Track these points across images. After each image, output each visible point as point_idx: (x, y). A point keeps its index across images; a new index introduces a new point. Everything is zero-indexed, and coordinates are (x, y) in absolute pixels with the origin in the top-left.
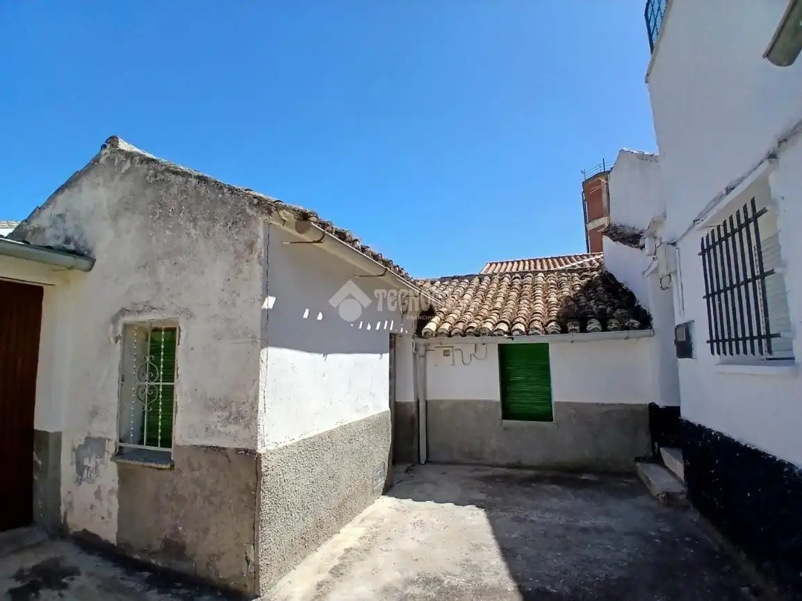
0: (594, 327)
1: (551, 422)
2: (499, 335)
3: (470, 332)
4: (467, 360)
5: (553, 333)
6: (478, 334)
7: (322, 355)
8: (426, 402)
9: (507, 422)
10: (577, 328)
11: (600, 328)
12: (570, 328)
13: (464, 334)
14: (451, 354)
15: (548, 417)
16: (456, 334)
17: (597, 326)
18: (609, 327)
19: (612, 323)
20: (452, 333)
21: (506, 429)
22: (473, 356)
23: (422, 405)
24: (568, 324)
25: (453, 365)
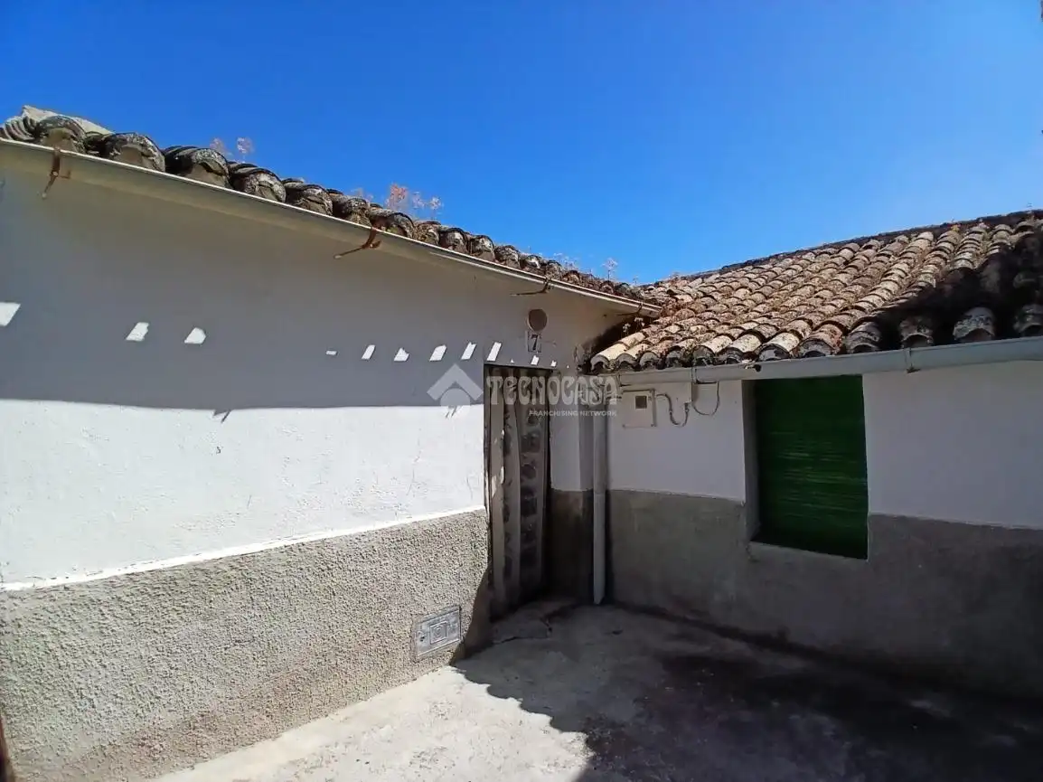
0: (972, 327)
1: (861, 562)
2: (730, 361)
3: (673, 360)
4: (679, 415)
5: (859, 349)
6: (689, 361)
7: (212, 412)
8: (607, 494)
9: (760, 549)
10: (925, 333)
11: (990, 329)
12: (906, 335)
13: (662, 363)
14: (649, 403)
15: (854, 546)
16: (647, 363)
17: (982, 326)
18: (1017, 326)
19: (1026, 315)
20: (642, 363)
21: (754, 561)
22: (691, 408)
23: (598, 499)
24: (902, 326)
25: (654, 425)
